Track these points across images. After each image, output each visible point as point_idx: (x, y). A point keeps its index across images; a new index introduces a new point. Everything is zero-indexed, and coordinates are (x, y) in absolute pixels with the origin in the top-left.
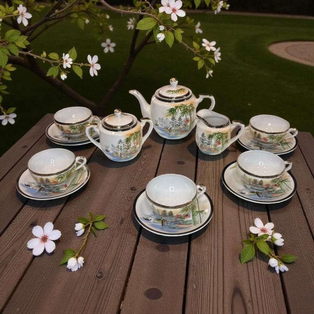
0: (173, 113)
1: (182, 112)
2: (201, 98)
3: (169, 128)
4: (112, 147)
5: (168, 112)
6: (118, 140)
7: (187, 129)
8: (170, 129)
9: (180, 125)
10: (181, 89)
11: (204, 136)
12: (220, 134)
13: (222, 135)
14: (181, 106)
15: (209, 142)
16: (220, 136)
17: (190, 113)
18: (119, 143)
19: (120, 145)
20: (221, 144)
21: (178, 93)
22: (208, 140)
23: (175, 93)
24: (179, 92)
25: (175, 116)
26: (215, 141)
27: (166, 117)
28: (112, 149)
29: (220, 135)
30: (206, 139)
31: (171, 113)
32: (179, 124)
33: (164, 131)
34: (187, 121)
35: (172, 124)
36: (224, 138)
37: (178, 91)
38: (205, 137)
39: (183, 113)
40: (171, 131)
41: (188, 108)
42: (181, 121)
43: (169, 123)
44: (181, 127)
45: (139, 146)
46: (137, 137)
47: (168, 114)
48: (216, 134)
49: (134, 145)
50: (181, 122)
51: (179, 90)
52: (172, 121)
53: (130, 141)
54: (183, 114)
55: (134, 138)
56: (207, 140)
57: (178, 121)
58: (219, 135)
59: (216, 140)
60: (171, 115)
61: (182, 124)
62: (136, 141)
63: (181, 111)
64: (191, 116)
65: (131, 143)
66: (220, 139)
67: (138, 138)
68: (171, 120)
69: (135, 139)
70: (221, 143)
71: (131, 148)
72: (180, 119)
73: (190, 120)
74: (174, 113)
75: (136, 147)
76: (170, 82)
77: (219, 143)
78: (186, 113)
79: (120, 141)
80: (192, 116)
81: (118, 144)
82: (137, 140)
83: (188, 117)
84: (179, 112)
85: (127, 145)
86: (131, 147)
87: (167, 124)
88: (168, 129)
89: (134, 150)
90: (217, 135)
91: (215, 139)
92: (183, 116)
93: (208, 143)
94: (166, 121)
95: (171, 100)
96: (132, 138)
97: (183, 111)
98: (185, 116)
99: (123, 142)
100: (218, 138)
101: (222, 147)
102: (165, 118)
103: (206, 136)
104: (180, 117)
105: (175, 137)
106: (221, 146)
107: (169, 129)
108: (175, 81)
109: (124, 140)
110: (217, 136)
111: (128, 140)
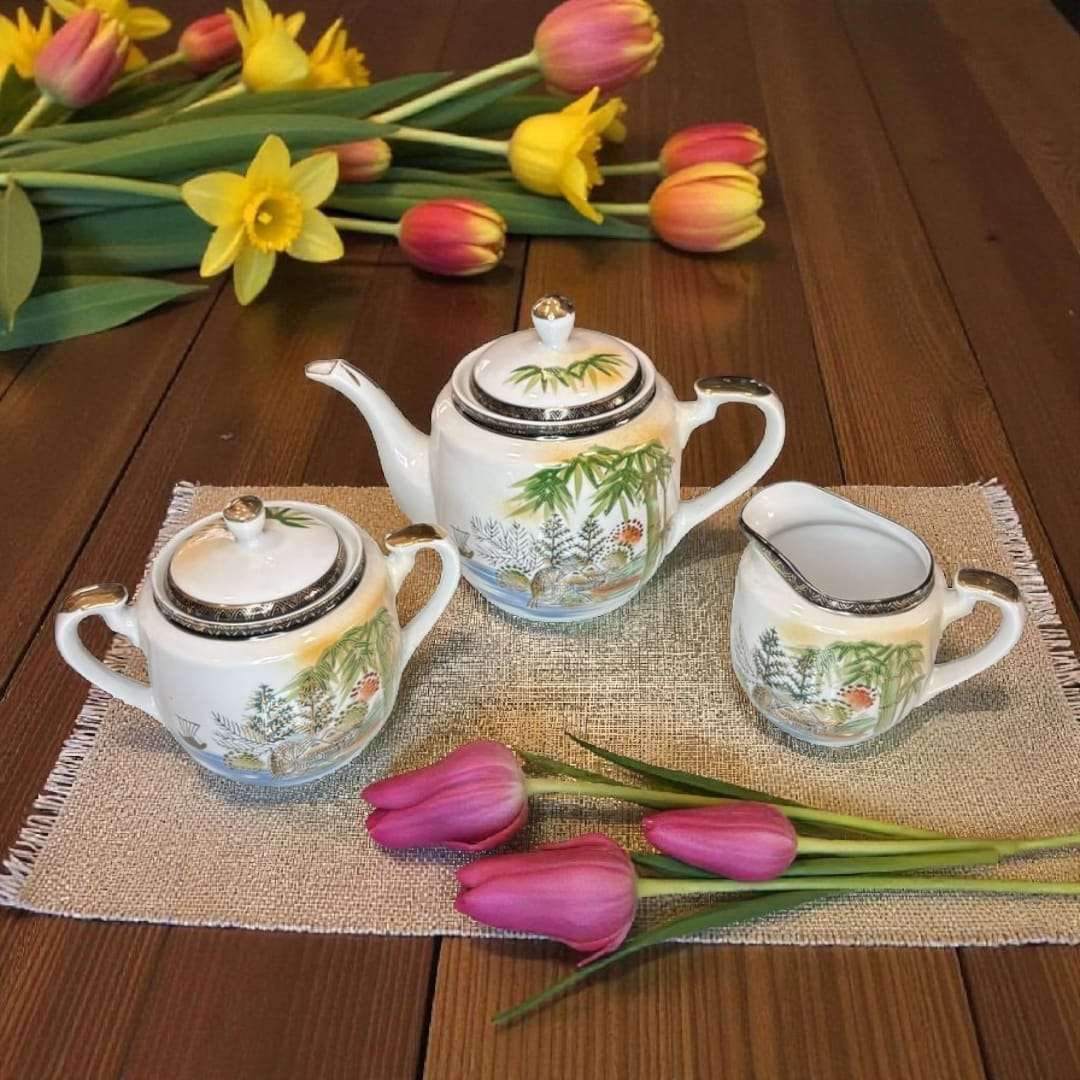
0: (549, 499)
1: (602, 489)
2: (707, 405)
3: (533, 573)
4: (217, 727)
5: (521, 490)
6: (250, 690)
7: (630, 571)
8: (537, 576)
9: (590, 559)
10: (594, 360)
11: (774, 649)
12: (874, 651)
13: (882, 658)
14: (592, 459)
15: (802, 688)
16: (869, 664)
17: (647, 495)
18: (258, 706)
19: (264, 716)
20: (877, 703)
21: (576, 380)
22: (799, 677)
23: (560, 385)
24: (581, 377)
25: (563, 511)
26: (839, 685)
27: (511, 519)
28: (219, 739)
29: (872, 658)
30: (785, 665)
31: (537, 497)
32: (584, 554)
33: (502, 584)
34: (634, 533)
35: (549, 553)
36: (895, 672)
37: (577, 370)
38: (782, 655)
39: (606, 494)
40: (543, 589)
41: (635, 466)
42: (599, 538)
43: (527, 550)
44: (599, 565)
45: (382, 697)
46: (367, 652)
47: (524, 503)
48: (844, 649)
49: (349, 701)
50: (594, 541)
51: (586, 364)
52: (549, 541)
53: (324, 687)
54: (609, 499)
55: (353, 661)
56: (790, 676)
57: (578, 540)
58: (863, 655)
59: (845, 684)
60: (538, 504)
61: (605, 552)
62: (360, 676)
63: (597, 487)
64: (654, 504)
65: (332, 698)
66: (869, 677)
67: (376, 657)
68: (541, 536)
69: (353, 665)
70: (878, 698)
71: (332, 724)
72: (590, 528)
73: (645, 528)
74: (556, 499)
75: (364, 710)
76: (536, 320)
77: (864, 699)
78: (623, 493)
79: (264, 696)
80: (659, 504)
81: (254, 712)
82: (370, 670)
83: (638, 512)
84: (584, 494)
85: (308, 709)
86: (335, 714)
87: (520, 557)
88: (526, 580)
89: (356, 726)
90: (851, 657)
91: (839, 675)
92: (607, 512)
93: (797, 691)
94: (513, 537)
95: (538, 428)
96: (335, 670)
97: (607, 486)
98: (617, 507)
99: (283, 695)
100: (859, 672)
101: (881, 716)
102: (507, 524)
103: (789, 653)
104: (592, 516)
105: (565, 613)
106: (873, 711)
107: (531, 578)
108: (558, 316)
109: (287, 687)
110: (854, 659)
111: (312, 683)
